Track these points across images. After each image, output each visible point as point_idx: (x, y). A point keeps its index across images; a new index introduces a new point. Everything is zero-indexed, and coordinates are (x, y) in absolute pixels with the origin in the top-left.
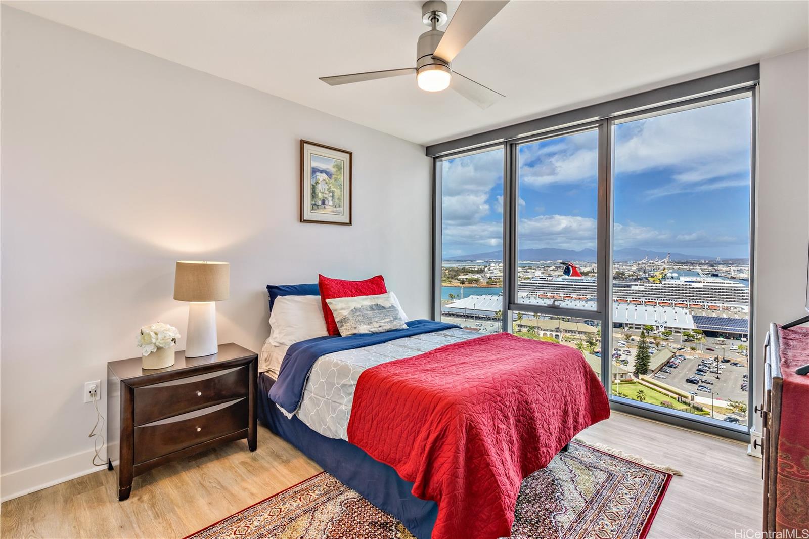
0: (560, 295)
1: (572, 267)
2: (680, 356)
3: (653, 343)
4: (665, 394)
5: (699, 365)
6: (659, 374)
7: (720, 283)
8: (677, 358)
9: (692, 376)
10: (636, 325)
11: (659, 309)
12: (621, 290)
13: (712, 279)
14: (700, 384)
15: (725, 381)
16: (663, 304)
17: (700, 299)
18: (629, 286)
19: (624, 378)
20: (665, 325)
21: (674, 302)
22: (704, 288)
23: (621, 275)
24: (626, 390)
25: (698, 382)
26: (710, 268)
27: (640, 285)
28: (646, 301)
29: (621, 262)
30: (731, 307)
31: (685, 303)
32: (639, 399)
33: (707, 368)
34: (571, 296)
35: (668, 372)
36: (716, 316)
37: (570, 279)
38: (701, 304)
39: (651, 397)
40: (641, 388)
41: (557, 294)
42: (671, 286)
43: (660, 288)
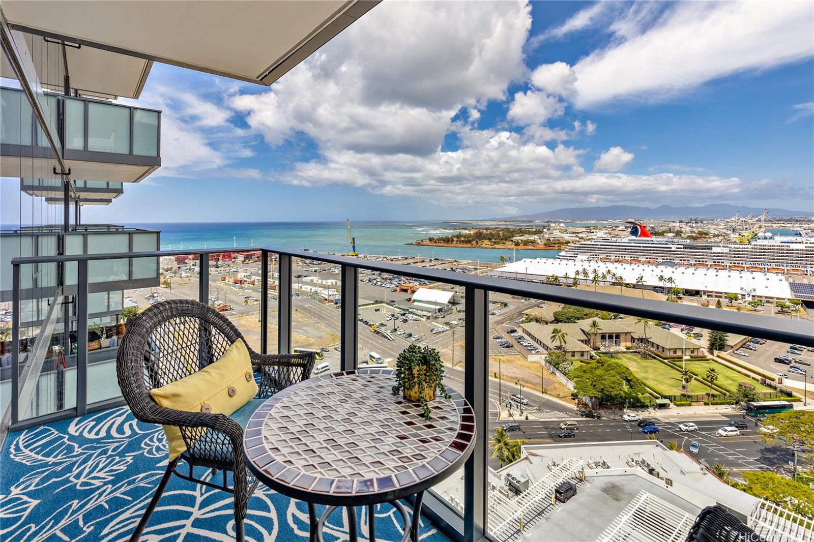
0: (626, 258)
1: (640, 226)
4: (745, 375)
6: (741, 352)
9: (781, 355)
10: (716, 292)
11: (746, 275)
12: (700, 252)
14: (793, 364)
16: (752, 269)
17: (801, 264)
18: (710, 248)
19: (695, 354)
20: (754, 294)
21: (766, 267)
22: (806, 250)
23: (704, 236)
24: (697, 368)
25: (790, 362)
27: (723, 247)
28: (731, 265)
29: (705, 220)
31: (781, 267)
32: (709, 379)
34: (640, 259)
35: (752, 349)
37: (638, 240)
39: (727, 377)
40: (714, 366)
41: (622, 257)
42: (763, 248)
43: (749, 250)
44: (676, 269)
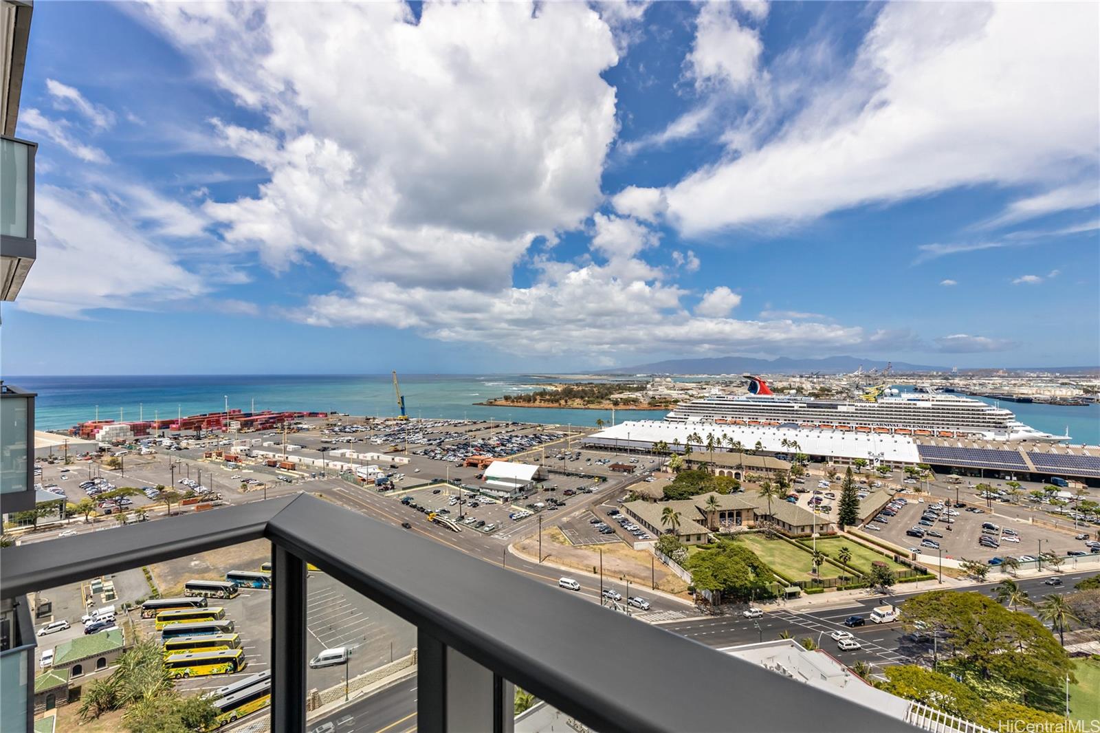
0: (744, 420)
1: (760, 382)
2: (900, 500)
3: (865, 482)
4: (878, 552)
5: (924, 512)
6: (871, 525)
7: (954, 401)
8: (895, 503)
9: (915, 527)
10: (843, 458)
11: (874, 437)
12: (824, 412)
13: (943, 396)
14: (925, 537)
15: (958, 533)
16: (879, 431)
17: (928, 423)
18: (835, 407)
19: (825, 531)
20: (882, 459)
21: (893, 428)
22: (933, 409)
23: (826, 392)
24: (827, 547)
25: (923, 535)
26: (944, 381)
27: (849, 405)
28: (857, 426)
29: (827, 375)
30: (968, 433)
31: (908, 428)
32: (842, 560)
33: (935, 516)
34: (759, 421)
35: (883, 522)
36: (948, 446)
37: (757, 398)
38: (929, 430)
39: (860, 556)
40: (846, 544)
41: (739, 418)
42: (889, 407)
43: (876, 409)
44: (800, 431)
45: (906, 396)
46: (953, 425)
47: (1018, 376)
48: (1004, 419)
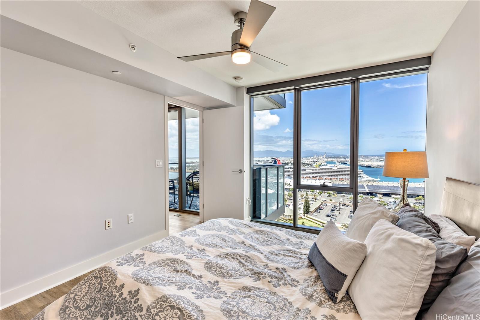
1: (278, 160)
2: (325, 204)
3: (313, 198)
4: (316, 223)
5: (332, 208)
6: (314, 214)
7: (344, 167)
8: (323, 205)
9: (328, 213)
11: (318, 181)
13: (341, 165)
14: (332, 216)
15: (342, 214)
16: (320, 179)
17: (336, 176)
18: (305, 170)
21: (325, 177)
22: (338, 170)
25: (331, 216)
27: (310, 169)
28: (312, 177)
31: (330, 177)
33: (336, 209)
35: (318, 212)
36: (342, 184)
38: (337, 178)
42: (323, 169)
43: (319, 170)
44: (292, 180)
45: (329, 165)
46: (344, 176)
47: (368, 158)
48: (360, 173)
